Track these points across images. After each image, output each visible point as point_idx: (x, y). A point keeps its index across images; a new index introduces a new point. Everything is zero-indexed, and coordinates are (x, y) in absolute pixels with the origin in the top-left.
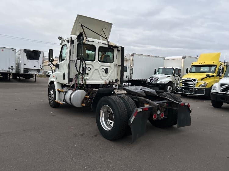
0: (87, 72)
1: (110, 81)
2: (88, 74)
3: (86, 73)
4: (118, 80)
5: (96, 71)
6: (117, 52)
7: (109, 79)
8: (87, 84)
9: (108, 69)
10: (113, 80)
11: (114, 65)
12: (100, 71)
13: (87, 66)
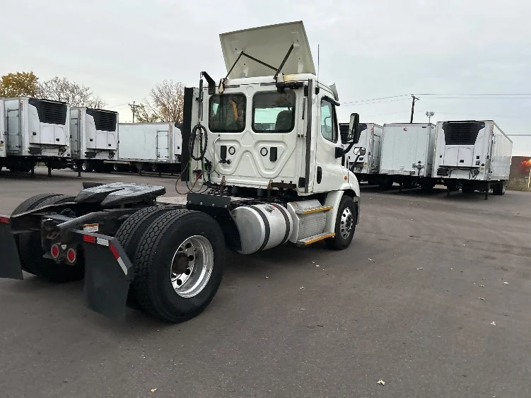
0: (229, 157)
1: (283, 181)
2: (229, 162)
3: (226, 159)
5: (247, 155)
6: (305, 97)
7: (280, 175)
8: (229, 185)
9: (276, 148)
10: (292, 180)
11: (296, 136)
12: (256, 154)
13: (228, 145)
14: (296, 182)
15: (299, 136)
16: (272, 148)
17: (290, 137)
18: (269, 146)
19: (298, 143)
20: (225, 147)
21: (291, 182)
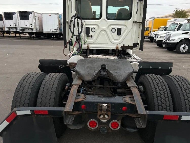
0: (91, 33)
1: (124, 45)
2: (91, 36)
3: (90, 35)
4: (138, 44)
5: (103, 32)
6: (138, 2)
7: (123, 42)
8: (92, 48)
9: (121, 28)
10: (129, 44)
11: (132, 22)
12: (109, 32)
13: (91, 27)
14: (132, 45)
15: (134, 22)
16: (118, 29)
17: (129, 23)
18: (116, 27)
19: (133, 26)
20: (89, 28)
21: (129, 45)
